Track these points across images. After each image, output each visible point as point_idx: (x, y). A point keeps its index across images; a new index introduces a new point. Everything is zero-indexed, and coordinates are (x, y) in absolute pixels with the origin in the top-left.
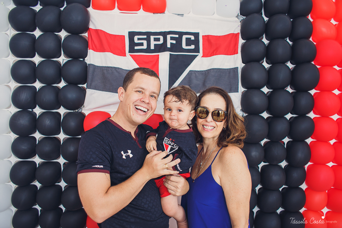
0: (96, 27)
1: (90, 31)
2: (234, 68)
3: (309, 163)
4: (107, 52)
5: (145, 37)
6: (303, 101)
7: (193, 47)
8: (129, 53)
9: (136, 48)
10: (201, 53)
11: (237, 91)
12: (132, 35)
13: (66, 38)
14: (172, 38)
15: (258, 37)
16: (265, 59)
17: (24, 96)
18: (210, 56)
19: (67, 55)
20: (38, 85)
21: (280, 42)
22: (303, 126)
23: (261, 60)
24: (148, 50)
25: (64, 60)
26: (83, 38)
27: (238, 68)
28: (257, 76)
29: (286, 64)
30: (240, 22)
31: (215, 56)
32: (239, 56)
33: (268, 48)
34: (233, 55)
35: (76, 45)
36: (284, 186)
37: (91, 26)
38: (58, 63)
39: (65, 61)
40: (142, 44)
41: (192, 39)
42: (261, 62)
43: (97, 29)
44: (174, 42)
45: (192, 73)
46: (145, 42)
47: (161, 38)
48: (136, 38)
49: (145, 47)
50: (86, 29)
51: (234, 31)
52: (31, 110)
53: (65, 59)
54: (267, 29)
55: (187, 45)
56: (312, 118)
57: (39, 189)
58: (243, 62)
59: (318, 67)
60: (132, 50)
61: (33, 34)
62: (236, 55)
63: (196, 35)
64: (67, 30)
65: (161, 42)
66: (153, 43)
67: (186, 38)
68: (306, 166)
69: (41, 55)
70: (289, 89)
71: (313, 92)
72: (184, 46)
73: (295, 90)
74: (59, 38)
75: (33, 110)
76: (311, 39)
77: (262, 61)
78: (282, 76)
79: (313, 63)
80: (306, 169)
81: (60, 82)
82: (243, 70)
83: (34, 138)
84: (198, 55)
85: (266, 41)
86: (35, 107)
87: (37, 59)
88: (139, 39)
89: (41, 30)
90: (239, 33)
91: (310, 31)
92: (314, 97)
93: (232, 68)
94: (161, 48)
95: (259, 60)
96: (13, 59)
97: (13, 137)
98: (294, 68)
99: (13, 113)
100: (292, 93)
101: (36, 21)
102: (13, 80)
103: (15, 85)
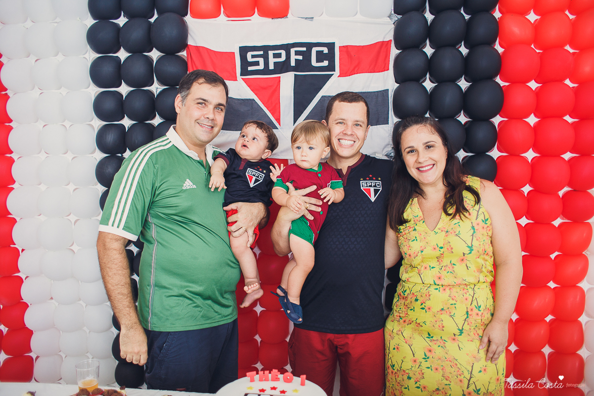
0: (196, 44)
1: (189, 48)
2: (384, 91)
5: (261, 53)
6: (481, 133)
7: (326, 63)
8: (241, 75)
9: (250, 68)
10: (337, 72)
11: (386, 122)
12: (244, 50)
13: (160, 60)
14: (297, 53)
15: (419, 45)
16: (428, 76)
17: (111, 138)
18: (350, 75)
19: (162, 81)
20: (127, 122)
21: (447, 53)
23: (422, 78)
24: (266, 71)
25: (157, 88)
26: (181, 59)
27: (388, 90)
28: (413, 101)
29: (456, 82)
30: (394, 24)
31: (355, 75)
32: (390, 73)
33: (431, 61)
34: (382, 72)
35: (171, 68)
37: (190, 42)
38: (150, 93)
39: (159, 90)
40: (257, 63)
41: (324, 52)
42: (421, 82)
43: (198, 45)
44: (300, 58)
45: (325, 100)
46: (261, 60)
47: (283, 53)
48: (249, 54)
49: (261, 67)
50: (184, 45)
51: (384, 38)
52: (120, 155)
53: (159, 87)
54: (430, 33)
55: (318, 61)
56: (495, 158)
58: (397, 81)
60: (244, 72)
61: (117, 57)
62: (386, 72)
63: (331, 46)
64: (158, 49)
65: (283, 58)
66: (272, 61)
67: (317, 52)
69: (129, 84)
70: (463, 119)
71: (497, 120)
72: (314, 63)
73: (470, 118)
74: (149, 60)
75: (122, 156)
77: (424, 79)
78: (449, 98)
79: (496, 79)
81: (154, 117)
82: (397, 93)
84: (333, 75)
85: (429, 50)
86: (125, 151)
87: (124, 89)
88: (253, 56)
89: (127, 50)
90: (391, 40)
91: (496, 31)
92: (498, 128)
93: (380, 91)
94: (283, 67)
95: (419, 79)
96: (94, 90)
97: (100, 190)
98: (469, 88)
99: (98, 160)
100: (466, 123)
101: (120, 40)
102: (96, 117)
103: (99, 124)
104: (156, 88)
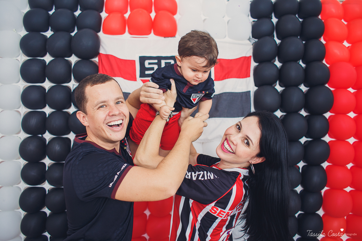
0: (106, 52)
1: (100, 56)
2: (247, 92)
3: (326, 188)
4: (118, 77)
5: (156, 61)
6: (318, 124)
8: (140, 77)
9: (147, 72)
10: (213, 77)
12: (143, 59)
13: (77, 64)
15: (270, 60)
16: (278, 82)
17: (34, 121)
18: (222, 80)
19: (77, 80)
20: (48, 110)
21: (293, 65)
22: (318, 150)
26: (94, 63)
27: (250, 91)
28: (269, 99)
29: (299, 87)
30: (252, 45)
31: (227, 80)
32: (251, 79)
33: (280, 71)
34: (245, 78)
35: (86, 69)
36: (300, 212)
37: (102, 51)
38: (68, 88)
39: (75, 87)
40: (152, 69)
42: (273, 85)
43: (108, 53)
46: (156, 67)
47: (172, 62)
48: (147, 62)
50: (96, 53)
51: (246, 54)
52: (40, 136)
53: (75, 84)
54: (279, 52)
56: (327, 142)
57: (49, 216)
58: (256, 85)
59: (332, 89)
60: (142, 75)
61: (43, 60)
62: (248, 78)
64: (77, 55)
68: (323, 191)
69: (51, 81)
70: (303, 113)
71: (327, 115)
73: (309, 113)
74: (69, 63)
75: (42, 136)
76: (324, 62)
77: (275, 84)
78: (295, 99)
79: (327, 85)
80: (323, 194)
81: (69, 107)
82: (256, 93)
83: (44, 165)
85: (278, 64)
86: (44, 133)
87: (47, 85)
88: (150, 64)
89: (52, 55)
90: (251, 56)
91: (323, 53)
92: (329, 121)
93: (245, 92)
95: (271, 84)
96: (23, 85)
97: (22, 163)
98: (308, 91)
99: (22, 139)
100: (306, 116)
101: (47, 47)
102: (23, 106)
103: (24, 110)
104: (73, 84)
